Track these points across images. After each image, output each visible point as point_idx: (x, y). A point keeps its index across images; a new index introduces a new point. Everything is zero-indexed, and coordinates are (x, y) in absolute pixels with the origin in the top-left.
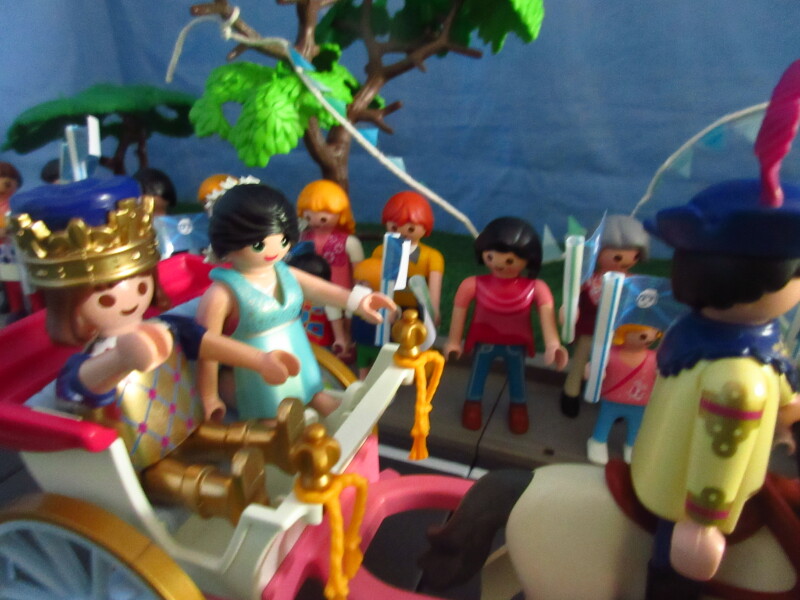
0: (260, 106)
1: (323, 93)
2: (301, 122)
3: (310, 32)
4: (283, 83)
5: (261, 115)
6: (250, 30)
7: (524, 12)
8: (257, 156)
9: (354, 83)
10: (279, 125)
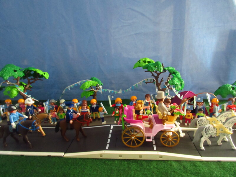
1: (20, 89)
2: (17, 93)
3: (18, 81)
4: (15, 89)
5: (12, 93)
6: (10, 83)
7: (45, 76)
8: (12, 97)
10: (15, 94)
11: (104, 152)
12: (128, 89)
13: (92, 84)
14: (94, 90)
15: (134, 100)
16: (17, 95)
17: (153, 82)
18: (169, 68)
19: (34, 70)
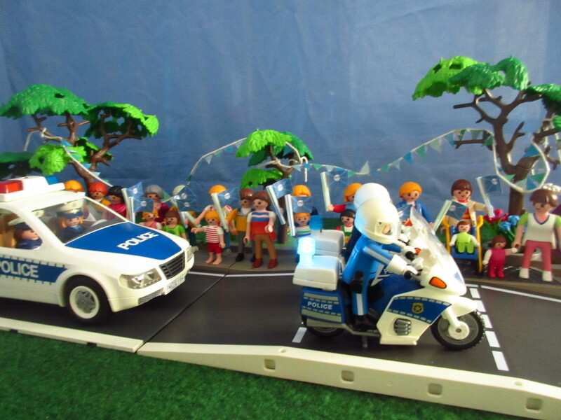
0: (49, 157)
1: (71, 153)
2: (64, 162)
3: (73, 134)
4: (57, 150)
5: (49, 160)
6: (50, 134)
7: (147, 126)
9: (96, 149)
10: (55, 163)
11: (283, 351)
12: (390, 165)
13: (271, 140)
14: (281, 165)
15: (413, 195)
16: (62, 168)
17: (481, 141)
18: (549, 87)
19: (119, 106)
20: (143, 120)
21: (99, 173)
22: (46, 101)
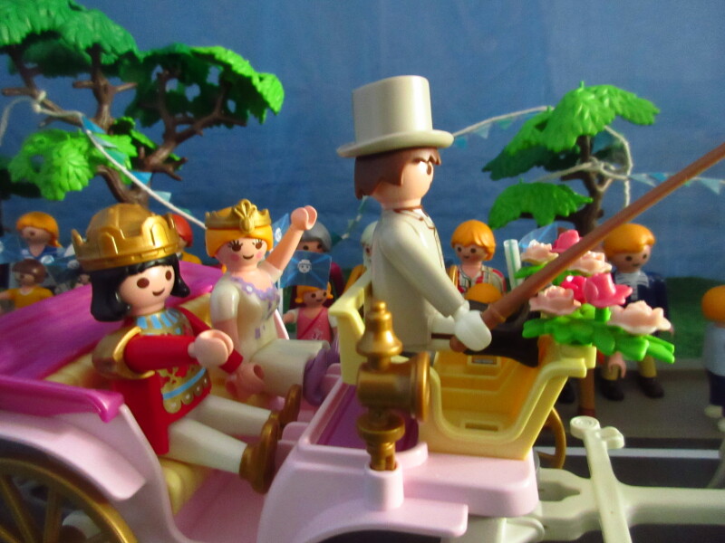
0: (55, 157)
1: (106, 147)
2: (89, 168)
3: (106, 108)
4: (75, 141)
6: (54, 106)
7: (265, 93)
8: (54, 192)
9: (151, 145)
10: (71, 169)
16: (85, 181)
19: (203, 50)
20: (256, 81)
21: (168, 195)
22: (48, 13)
